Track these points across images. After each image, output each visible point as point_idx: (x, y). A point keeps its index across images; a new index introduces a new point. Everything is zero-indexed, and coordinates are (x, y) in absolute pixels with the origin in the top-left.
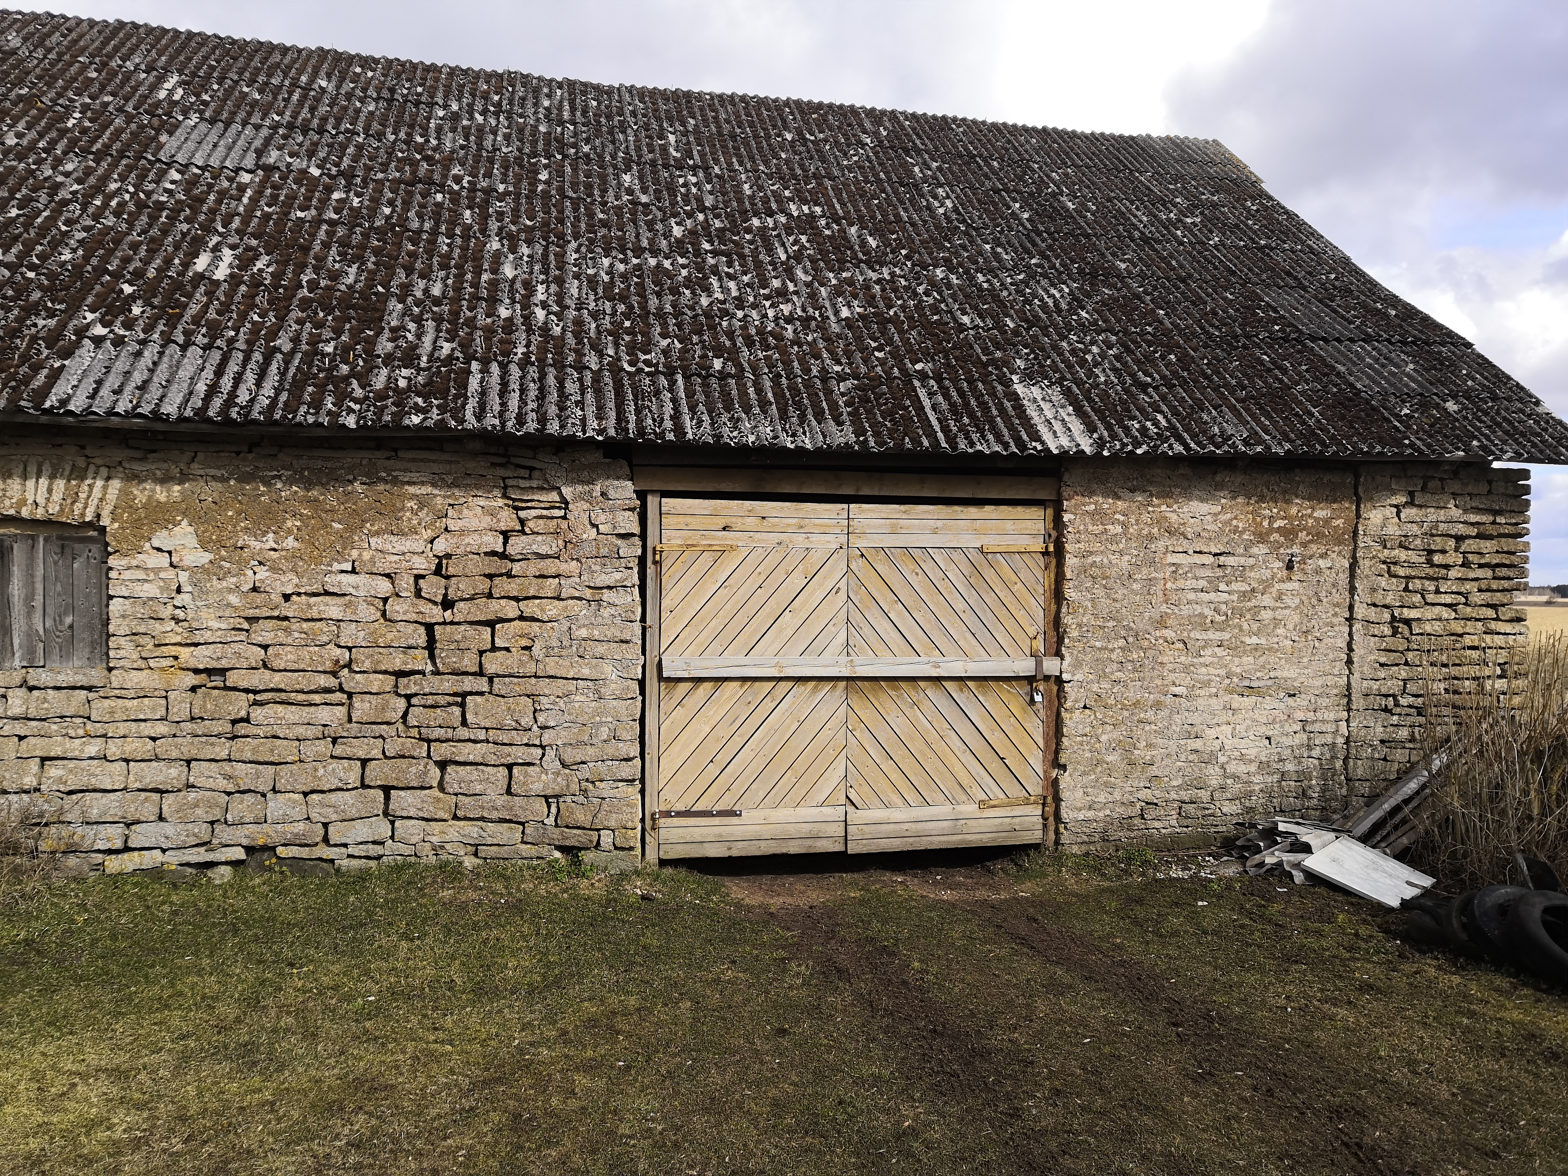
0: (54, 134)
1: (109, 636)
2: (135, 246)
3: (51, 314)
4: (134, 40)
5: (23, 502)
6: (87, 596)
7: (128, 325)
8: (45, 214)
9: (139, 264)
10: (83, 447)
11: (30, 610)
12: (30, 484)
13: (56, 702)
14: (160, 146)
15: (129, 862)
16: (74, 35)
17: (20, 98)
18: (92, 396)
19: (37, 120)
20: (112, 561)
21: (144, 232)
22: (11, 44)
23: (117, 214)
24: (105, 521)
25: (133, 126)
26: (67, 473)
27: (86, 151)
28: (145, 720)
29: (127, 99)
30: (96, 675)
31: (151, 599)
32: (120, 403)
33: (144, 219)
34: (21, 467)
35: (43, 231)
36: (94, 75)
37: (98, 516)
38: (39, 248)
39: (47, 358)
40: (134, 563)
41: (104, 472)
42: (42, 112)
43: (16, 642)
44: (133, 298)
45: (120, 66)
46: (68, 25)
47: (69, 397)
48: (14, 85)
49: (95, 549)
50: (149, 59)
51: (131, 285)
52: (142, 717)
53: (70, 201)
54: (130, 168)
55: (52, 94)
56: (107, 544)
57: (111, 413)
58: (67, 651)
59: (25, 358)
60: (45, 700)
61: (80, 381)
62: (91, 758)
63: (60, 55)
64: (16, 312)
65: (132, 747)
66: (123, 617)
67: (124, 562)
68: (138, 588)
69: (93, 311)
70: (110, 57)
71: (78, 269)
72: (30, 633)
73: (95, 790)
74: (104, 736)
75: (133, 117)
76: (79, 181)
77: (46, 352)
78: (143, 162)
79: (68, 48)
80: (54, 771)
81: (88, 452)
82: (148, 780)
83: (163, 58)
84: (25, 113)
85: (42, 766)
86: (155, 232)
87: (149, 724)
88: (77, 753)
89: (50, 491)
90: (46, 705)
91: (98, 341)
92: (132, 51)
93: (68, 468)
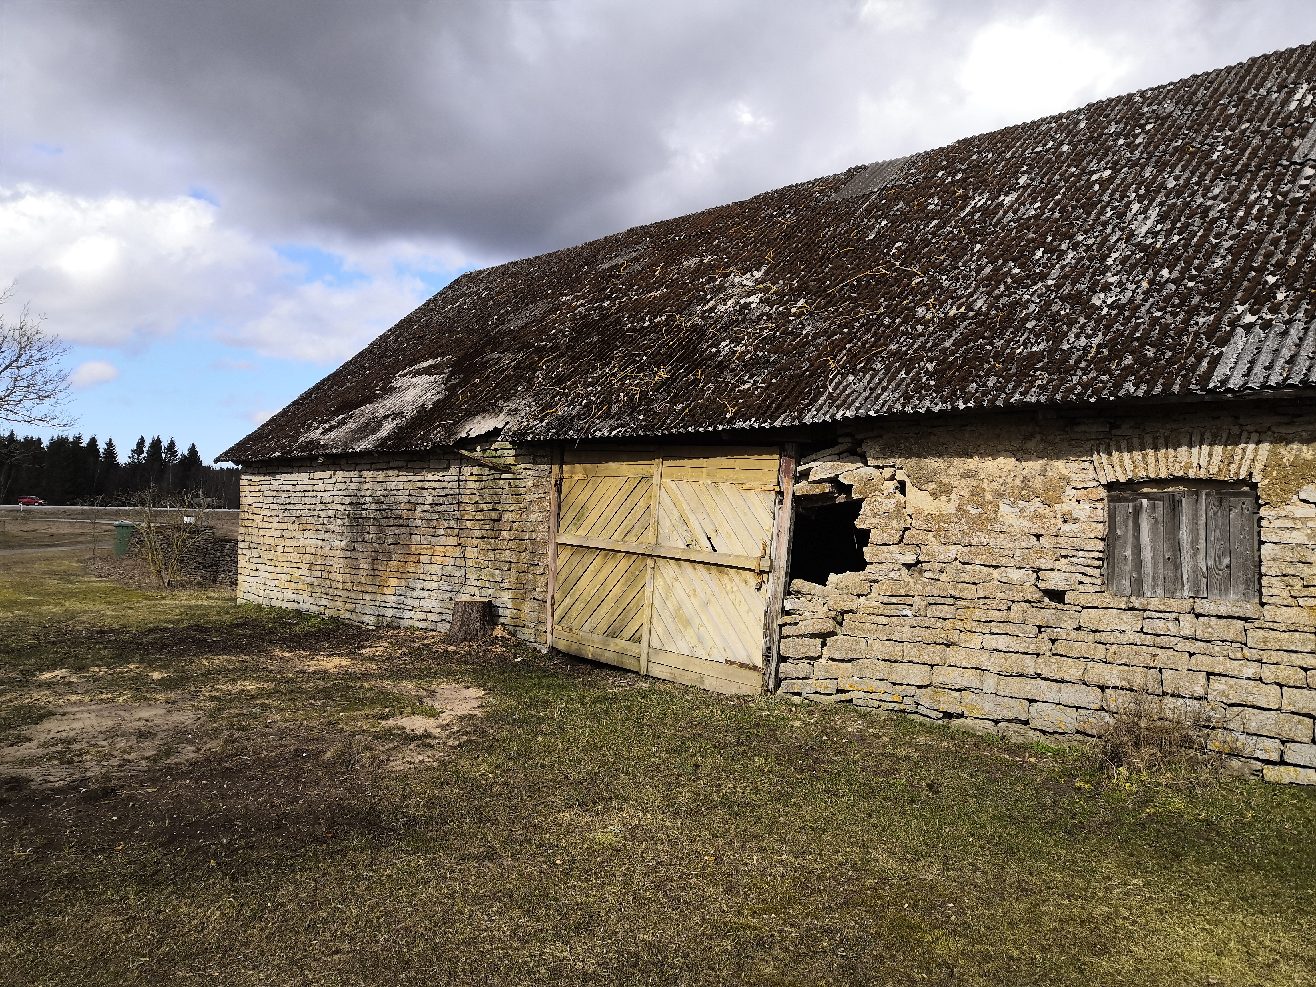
0: (1203, 169)
1: (1261, 575)
2: (1275, 242)
3: (1209, 312)
4: (1266, 69)
5: (1189, 465)
6: (1242, 541)
7: (1274, 310)
8: (1199, 234)
9: (1280, 256)
10: (1237, 418)
11: (1195, 552)
12: (1195, 450)
13: (1218, 628)
14: (1294, 150)
15: (1286, 775)
16: (1215, 85)
17: (1176, 149)
18: (1247, 374)
19: (1189, 161)
20: (1263, 512)
21: (1282, 228)
22: (1167, 110)
23: (1258, 219)
24: (1257, 478)
25: (1268, 141)
26: (1224, 440)
27: (1229, 174)
28: (1296, 652)
29: (1261, 121)
30: (1250, 608)
31: (1300, 545)
32: (1272, 377)
33: (1283, 216)
34: (1188, 437)
35: (1199, 247)
36: (1233, 110)
37: (1251, 474)
38: (1196, 262)
39: (1208, 348)
40: (1283, 513)
41: (1255, 436)
42: (1193, 154)
43: (1185, 577)
44: (1276, 286)
45: (1254, 96)
46: (1210, 79)
47: (1228, 378)
48: (1171, 141)
49: (1248, 503)
50: (1280, 80)
51: (1274, 275)
52: (1293, 648)
53: (1219, 218)
54: (1267, 178)
55: (1200, 138)
56: (1258, 498)
57: (1264, 386)
58: (1225, 586)
59: (1191, 351)
60: (1209, 626)
61: (1236, 363)
62: (1248, 678)
63: (1205, 105)
64: (1182, 316)
65: (1284, 674)
66: (1274, 560)
67: (1274, 512)
68: (1286, 536)
69: (1242, 304)
70: (1246, 91)
71: (1228, 271)
72: (1195, 570)
73: (1252, 707)
74: (1259, 661)
75: (1268, 133)
76: (1224, 201)
77: (1206, 344)
78: (1279, 168)
79: (1211, 97)
80: (1218, 685)
81: (1242, 421)
82: (1301, 705)
83: (1293, 75)
84: (1180, 159)
85: (1208, 679)
86: (1293, 225)
87: (1300, 655)
88: (1236, 673)
89: (1210, 455)
90: (1210, 630)
91: (1249, 328)
92: (1264, 79)
93: (1225, 436)
